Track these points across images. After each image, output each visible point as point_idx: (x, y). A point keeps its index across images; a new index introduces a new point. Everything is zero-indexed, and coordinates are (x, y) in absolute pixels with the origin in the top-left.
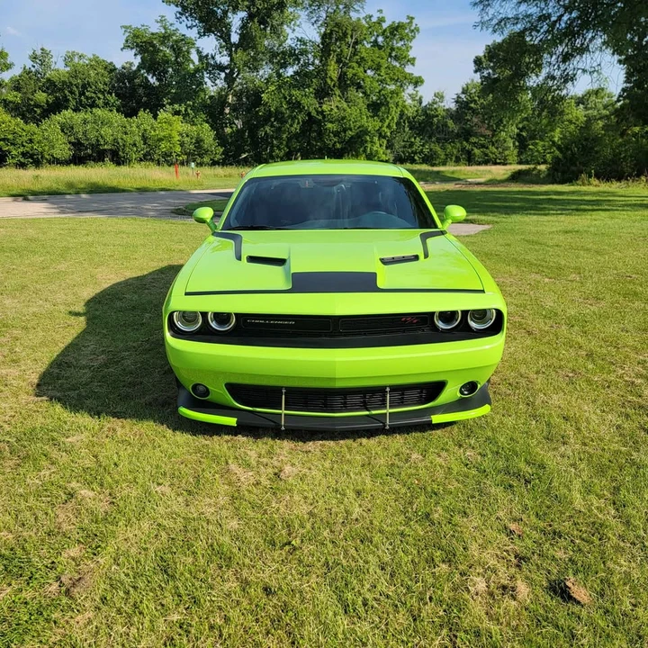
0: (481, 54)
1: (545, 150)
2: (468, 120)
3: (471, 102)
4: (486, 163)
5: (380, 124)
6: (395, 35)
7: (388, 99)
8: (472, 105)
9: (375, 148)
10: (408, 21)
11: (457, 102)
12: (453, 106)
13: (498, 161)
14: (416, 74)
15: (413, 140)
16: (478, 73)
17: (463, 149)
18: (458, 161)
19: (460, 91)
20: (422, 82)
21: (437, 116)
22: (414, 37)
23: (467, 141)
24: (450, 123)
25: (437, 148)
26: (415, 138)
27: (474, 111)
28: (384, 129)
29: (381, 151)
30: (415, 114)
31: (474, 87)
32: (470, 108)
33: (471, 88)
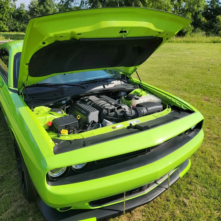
2: (35, 15)
3: (35, 8)
5: (2, 16)
8: (36, 9)
9: (2, 25)
11: (29, 8)
12: (28, 10)
19: (30, 4)
21: (23, 13)
24: (28, 16)
25: (25, 26)
26: (16, 22)
27: (37, 12)
28: (4, 17)
29: (5, 27)
30: (14, 12)
31: (35, 2)
32: (35, 11)
33: (33, 3)
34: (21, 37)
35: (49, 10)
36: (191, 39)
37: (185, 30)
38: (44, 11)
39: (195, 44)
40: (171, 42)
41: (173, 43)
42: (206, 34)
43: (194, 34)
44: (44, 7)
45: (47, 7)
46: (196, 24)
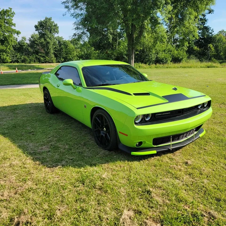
0: (37, 24)
1: (72, 58)
2: (35, 48)
3: (36, 41)
4: (46, 62)
5: (6, 48)
6: (5, 14)
7: (7, 38)
8: (36, 42)
9: (5, 57)
10: (10, 10)
11: (30, 41)
12: (28, 42)
13: (50, 62)
14: (17, 30)
15: (16, 54)
16: (37, 31)
17: (36, 58)
18: (35, 62)
19: (30, 37)
20: (20, 33)
21: (24, 46)
22: (13, 16)
23: (38, 55)
24: (29, 48)
25: (26, 57)
26: (17, 53)
27: (37, 44)
28: (7, 50)
29: (8, 58)
30: (16, 44)
31: (35, 36)
32: (36, 43)
33: (34, 36)
34: (24, 67)
35: (49, 42)
36: (187, 65)
37: (181, 57)
38: (45, 43)
39: (191, 69)
40: (169, 67)
41: (170, 69)
42: (200, 61)
43: (189, 61)
44: (45, 40)
45: (48, 39)
46: (190, 52)
